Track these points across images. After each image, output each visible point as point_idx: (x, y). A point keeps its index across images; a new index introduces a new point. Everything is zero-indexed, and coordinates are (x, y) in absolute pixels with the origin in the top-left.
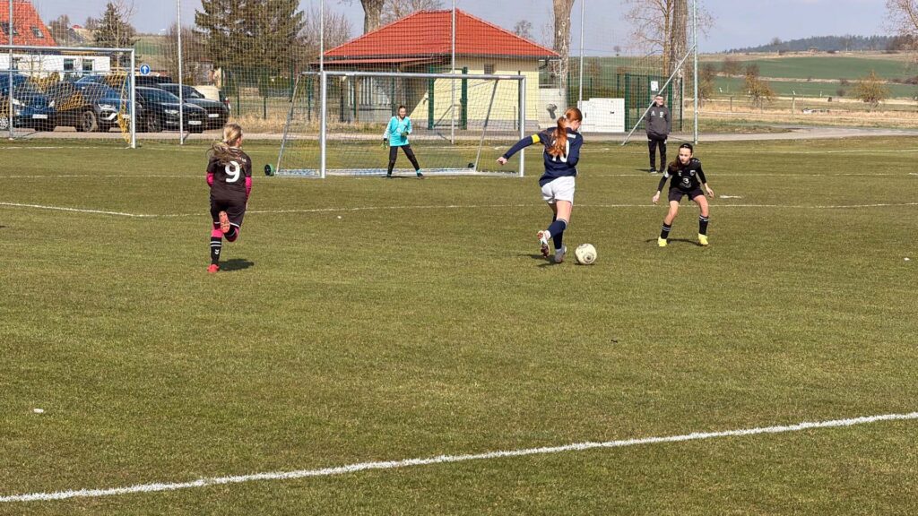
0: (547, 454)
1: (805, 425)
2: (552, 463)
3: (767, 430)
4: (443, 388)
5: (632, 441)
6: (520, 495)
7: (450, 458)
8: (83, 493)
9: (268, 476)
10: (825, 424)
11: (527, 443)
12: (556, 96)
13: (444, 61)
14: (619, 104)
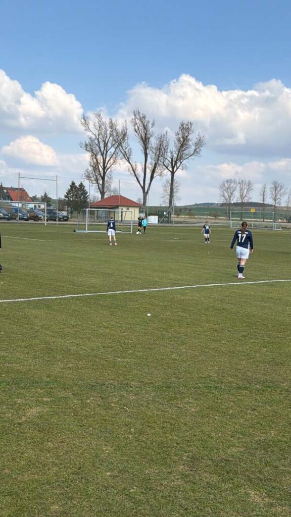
1: (169, 288)
2: (110, 296)
4: (94, 279)
6: (101, 302)
7: (89, 294)
8: (5, 301)
9: (47, 298)
10: (173, 288)
11: (107, 291)
12: (143, 215)
13: (117, 207)
14: (157, 217)
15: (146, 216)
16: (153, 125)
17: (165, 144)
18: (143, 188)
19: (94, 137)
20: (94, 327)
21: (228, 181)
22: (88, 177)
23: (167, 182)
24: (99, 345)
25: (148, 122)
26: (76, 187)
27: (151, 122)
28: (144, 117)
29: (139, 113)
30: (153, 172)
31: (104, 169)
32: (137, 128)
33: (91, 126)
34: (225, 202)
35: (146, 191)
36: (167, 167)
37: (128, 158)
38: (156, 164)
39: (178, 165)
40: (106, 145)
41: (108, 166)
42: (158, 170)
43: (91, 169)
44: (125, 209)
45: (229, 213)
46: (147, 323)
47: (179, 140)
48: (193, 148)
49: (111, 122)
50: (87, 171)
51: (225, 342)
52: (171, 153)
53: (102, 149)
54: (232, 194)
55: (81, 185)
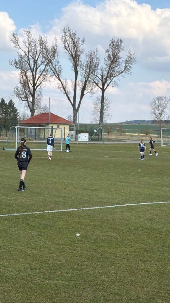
0: (40, 213)
1: (99, 207)
2: (39, 215)
3: (90, 208)
4: (22, 199)
5: (59, 211)
6: (29, 222)
7: (17, 214)
10: (103, 207)
11: (36, 211)
12: (73, 133)
13: (47, 124)
14: (87, 135)
15: (76, 134)
16: (83, 42)
17: (95, 61)
18: (74, 105)
19: (23, 54)
20: (21, 248)
21: (158, 99)
22: (18, 95)
23: (98, 99)
24: (27, 266)
25: (78, 39)
26: (5, 104)
27: (81, 39)
28: (74, 34)
29: (69, 31)
30: (83, 89)
31: (34, 86)
32: (67, 45)
33: (21, 43)
34: (156, 119)
35: (76, 108)
36: (97, 85)
37: (58, 75)
38: (86, 81)
39: (108, 82)
40: (35, 62)
41: (38, 83)
42: (88, 87)
43: (20, 86)
44: (55, 127)
45: (160, 131)
46: (76, 244)
47: (109, 57)
48: (124, 65)
49: (41, 40)
50: (17, 88)
51: (155, 263)
52: (102, 70)
53: (32, 66)
54: (162, 111)
55: (11, 102)
